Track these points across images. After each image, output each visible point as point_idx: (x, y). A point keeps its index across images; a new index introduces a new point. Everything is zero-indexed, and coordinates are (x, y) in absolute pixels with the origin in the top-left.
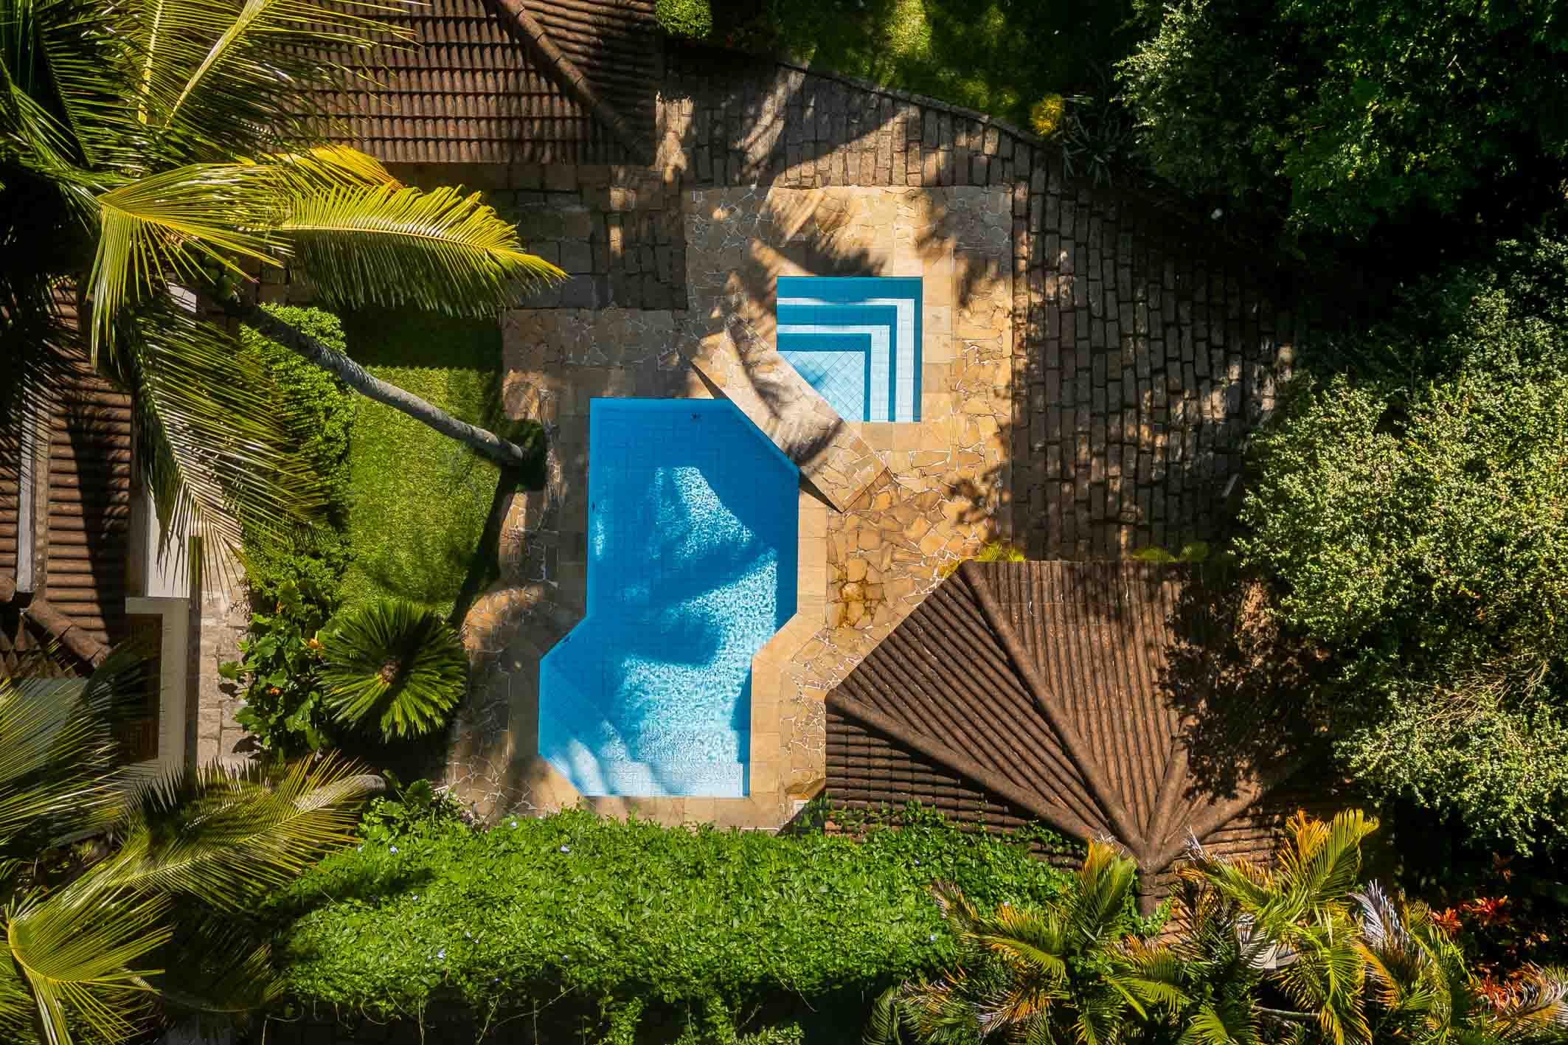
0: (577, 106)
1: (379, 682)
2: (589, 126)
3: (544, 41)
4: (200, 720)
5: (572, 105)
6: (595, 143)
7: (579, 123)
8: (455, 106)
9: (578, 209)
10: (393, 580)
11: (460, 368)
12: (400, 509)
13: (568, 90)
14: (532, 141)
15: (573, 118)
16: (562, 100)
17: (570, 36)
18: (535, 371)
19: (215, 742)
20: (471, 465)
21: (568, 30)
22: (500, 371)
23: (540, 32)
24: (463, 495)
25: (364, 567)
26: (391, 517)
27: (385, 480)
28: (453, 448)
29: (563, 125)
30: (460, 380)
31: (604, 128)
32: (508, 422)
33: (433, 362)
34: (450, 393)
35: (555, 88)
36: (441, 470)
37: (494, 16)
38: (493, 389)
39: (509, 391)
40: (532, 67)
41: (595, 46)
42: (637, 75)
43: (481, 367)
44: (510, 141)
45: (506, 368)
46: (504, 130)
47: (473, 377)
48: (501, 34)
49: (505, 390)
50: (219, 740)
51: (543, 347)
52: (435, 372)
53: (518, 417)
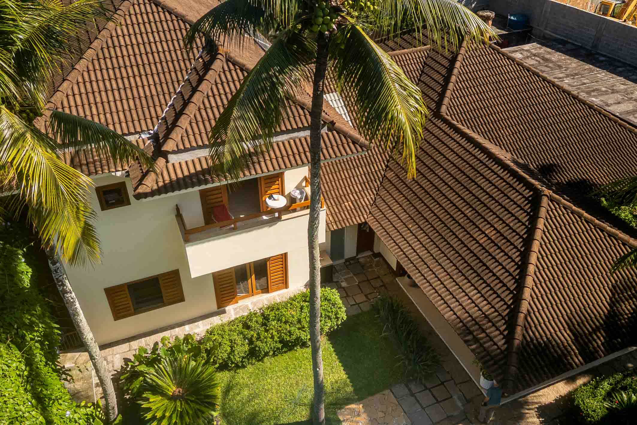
0: (506, 346)
1: (172, 389)
2: (502, 356)
3: (522, 316)
4: (138, 341)
5: (504, 344)
6: (495, 363)
7: (499, 351)
8: (465, 302)
9: (460, 404)
10: (231, 393)
11: (350, 382)
12: (269, 382)
13: (509, 338)
14: (474, 337)
15: (499, 348)
16: (503, 339)
17: (534, 329)
18: (368, 416)
19: (128, 349)
20: (305, 405)
21: (535, 327)
22: (359, 400)
23: (525, 311)
24: (288, 408)
25: (233, 377)
26: (263, 380)
27: (281, 371)
28: (310, 394)
29: (492, 346)
30: (345, 384)
31: (505, 363)
32: (335, 414)
33: (347, 367)
34: (337, 382)
35: (506, 333)
36: (296, 393)
37: (515, 292)
38: (348, 401)
39: (350, 409)
40: (507, 318)
41: (539, 343)
42: (542, 368)
43: (356, 391)
44: (468, 329)
45: (361, 402)
46: (470, 323)
47: (350, 389)
48: (510, 299)
49: (350, 406)
50: (129, 350)
51: (381, 415)
52: (343, 372)
53: (341, 418)
